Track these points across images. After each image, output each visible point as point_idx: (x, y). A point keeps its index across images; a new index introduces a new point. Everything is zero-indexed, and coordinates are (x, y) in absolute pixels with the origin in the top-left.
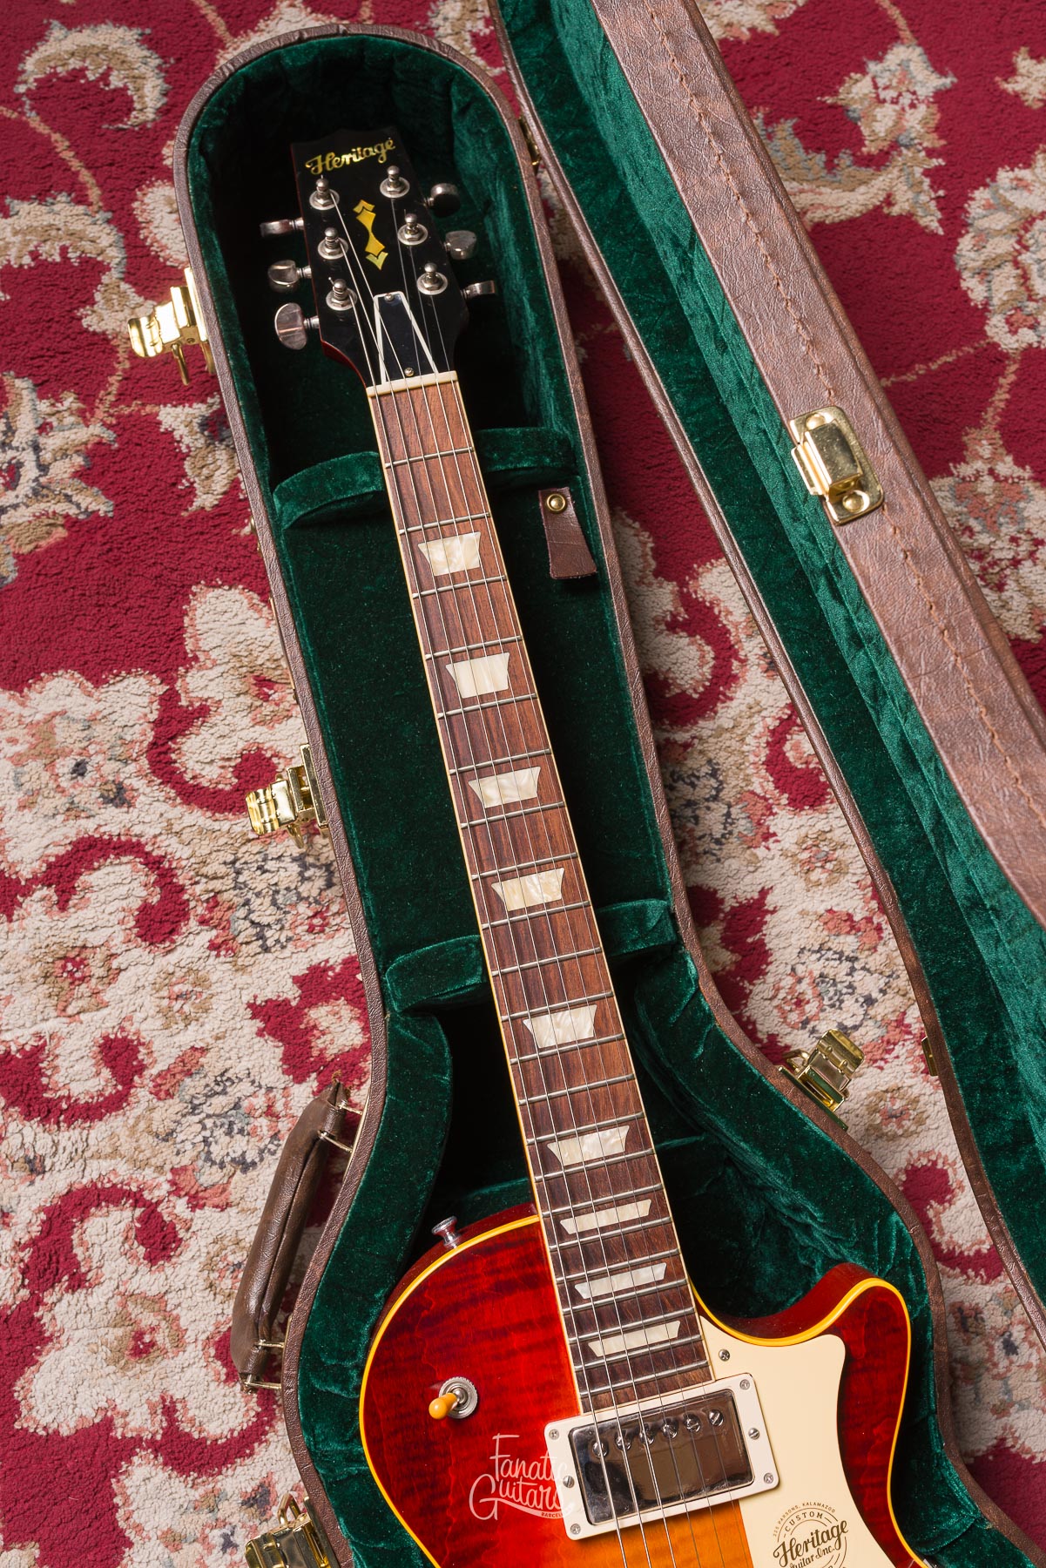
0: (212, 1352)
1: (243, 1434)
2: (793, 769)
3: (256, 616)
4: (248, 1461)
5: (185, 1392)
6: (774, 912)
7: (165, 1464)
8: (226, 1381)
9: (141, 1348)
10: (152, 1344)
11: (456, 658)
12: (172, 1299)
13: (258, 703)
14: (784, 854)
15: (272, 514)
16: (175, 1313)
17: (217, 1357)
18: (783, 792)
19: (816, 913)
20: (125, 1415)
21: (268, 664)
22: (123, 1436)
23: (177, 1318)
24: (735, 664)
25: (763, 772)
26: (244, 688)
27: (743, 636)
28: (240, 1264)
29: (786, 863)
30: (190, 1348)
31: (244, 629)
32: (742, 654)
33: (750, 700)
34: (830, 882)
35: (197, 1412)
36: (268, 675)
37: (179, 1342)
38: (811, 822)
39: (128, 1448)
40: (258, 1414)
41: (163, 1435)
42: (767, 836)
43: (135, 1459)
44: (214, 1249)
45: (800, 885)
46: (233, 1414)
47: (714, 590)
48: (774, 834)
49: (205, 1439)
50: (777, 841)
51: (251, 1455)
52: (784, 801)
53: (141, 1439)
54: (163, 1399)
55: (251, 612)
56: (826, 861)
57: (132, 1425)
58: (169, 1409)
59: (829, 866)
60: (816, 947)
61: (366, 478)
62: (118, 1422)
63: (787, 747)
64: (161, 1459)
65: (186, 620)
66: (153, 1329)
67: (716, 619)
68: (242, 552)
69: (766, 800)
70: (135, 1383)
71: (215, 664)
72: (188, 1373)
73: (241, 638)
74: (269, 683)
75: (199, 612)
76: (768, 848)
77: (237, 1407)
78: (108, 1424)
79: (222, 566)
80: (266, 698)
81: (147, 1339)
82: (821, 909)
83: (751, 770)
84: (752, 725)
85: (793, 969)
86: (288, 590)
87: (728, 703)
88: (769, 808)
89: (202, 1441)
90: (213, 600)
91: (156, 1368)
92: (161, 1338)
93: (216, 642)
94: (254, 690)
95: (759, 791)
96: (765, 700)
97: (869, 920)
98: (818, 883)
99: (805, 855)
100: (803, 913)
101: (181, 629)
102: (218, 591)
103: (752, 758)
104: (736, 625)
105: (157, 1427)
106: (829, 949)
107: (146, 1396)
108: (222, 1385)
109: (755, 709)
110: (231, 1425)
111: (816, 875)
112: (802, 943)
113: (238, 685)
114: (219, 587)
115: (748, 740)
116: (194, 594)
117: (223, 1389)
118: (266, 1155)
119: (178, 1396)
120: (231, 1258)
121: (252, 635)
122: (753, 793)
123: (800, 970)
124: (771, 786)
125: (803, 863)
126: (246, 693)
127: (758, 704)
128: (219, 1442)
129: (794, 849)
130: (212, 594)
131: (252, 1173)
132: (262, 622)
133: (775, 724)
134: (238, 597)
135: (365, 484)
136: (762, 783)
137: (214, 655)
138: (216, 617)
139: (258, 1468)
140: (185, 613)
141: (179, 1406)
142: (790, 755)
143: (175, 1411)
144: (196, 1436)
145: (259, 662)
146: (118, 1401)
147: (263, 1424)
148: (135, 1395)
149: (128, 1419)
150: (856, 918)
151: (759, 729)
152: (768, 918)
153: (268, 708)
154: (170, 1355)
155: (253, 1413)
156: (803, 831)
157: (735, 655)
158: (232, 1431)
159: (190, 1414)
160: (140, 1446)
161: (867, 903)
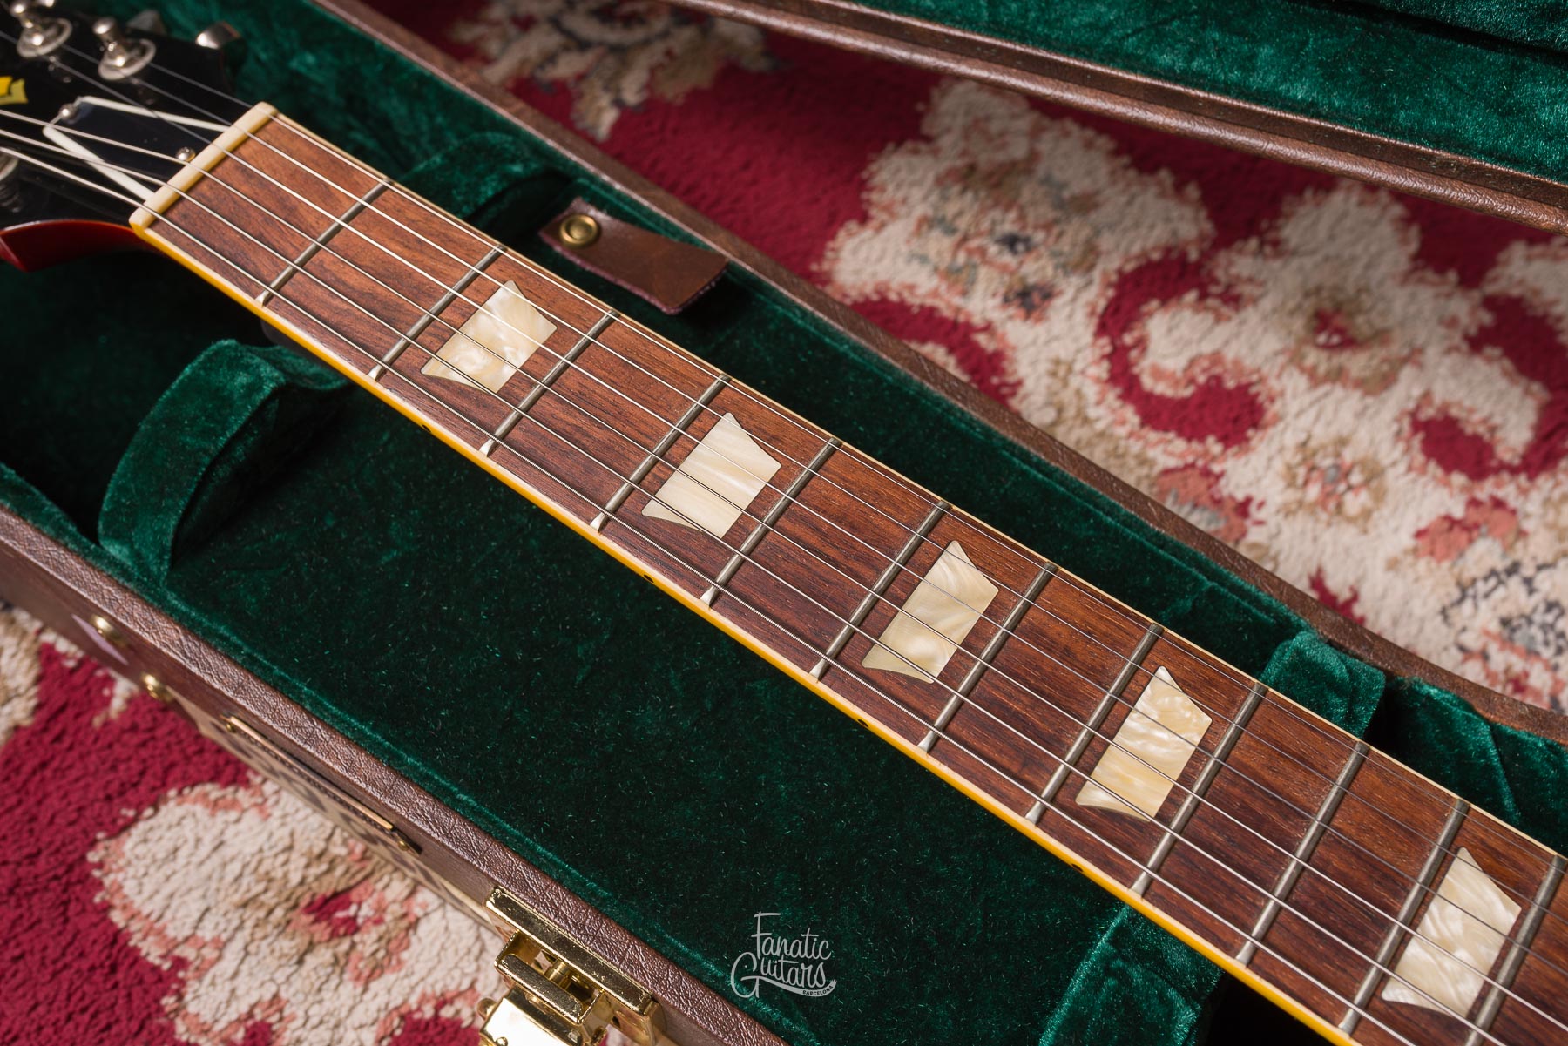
2: (1183, 403)
3: (233, 815)
6: (1355, 598)
11: (651, 483)
13: (345, 945)
14: (1288, 512)
15: (120, 574)
18: (1202, 439)
19: (1406, 552)
21: (314, 871)
24: (982, 339)
25: (1153, 436)
26: (301, 941)
27: (957, 301)
29: (1301, 522)
31: (227, 852)
32: (977, 320)
33: (1044, 367)
34: (1379, 496)
36: (326, 888)
38: (1275, 446)
42: (1243, 508)
45: (1348, 534)
47: (865, 277)
48: (1248, 501)
50: (1261, 505)
52: (1215, 448)
55: (221, 817)
56: (1347, 474)
59: (1356, 478)
60: (1456, 594)
61: (242, 379)
63: (1147, 382)
65: (117, 917)
67: (902, 307)
68: (136, 740)
69: (1193, 465)
71: (221, 946)
73: (235, 868)
74: (339, 898)
75: (130, 887)
76: (1260, 523)
79: (115, 786)
80: (352, 926)
82: (1406, 540)
83: (1135, 447)
84: (1078, 393)
85: (1462, 649)
86: (250, 666)
87: (1022, 391)
88: (1206, 473)
90: (141, 850)
93: (195, 909)
94: (322, 930)
95: (1172, 463)
96: (1063, 350)
97: (1474, 503)
98: (1366, 514)
99: (1314, 492)
100: (1393, 565)
101: (117, 938)
102: (141, 827)
103: (1121, 431)
104: (935, 293)
106: (1474, 581)
109: (1060, 370)
111: (1354, 503)
112: (1435, 604)
113: (287, 945)
114: (134, 821)
115: (1092, 413)
116: (100, 865)
121: (250, 849)
122: (1167, 472)
123: (1471, 640)
124: (1180, 445)
125: (1322, 502)
126: (311, 947)
127: (1057, 362)
129: (1292, 495)
130: (130, 843)
132: (251, 818)
133: (1103, 370)
134: (180, 811)
135: (252, 389)
136: (1168, 451)
137: (207, 933)
138: (167, 870)
140: (107, 907)
142: (1161, 389)
145: (295, 878)
150: (1458, 512)
151: (1091, 391)
152: (1358, 610)
153: (367, 941)
156: (1278, 465)
157: (969, 328)
161: (1447, 484)
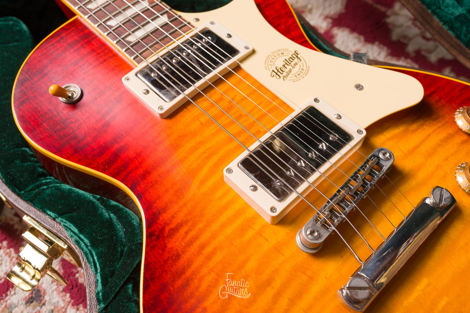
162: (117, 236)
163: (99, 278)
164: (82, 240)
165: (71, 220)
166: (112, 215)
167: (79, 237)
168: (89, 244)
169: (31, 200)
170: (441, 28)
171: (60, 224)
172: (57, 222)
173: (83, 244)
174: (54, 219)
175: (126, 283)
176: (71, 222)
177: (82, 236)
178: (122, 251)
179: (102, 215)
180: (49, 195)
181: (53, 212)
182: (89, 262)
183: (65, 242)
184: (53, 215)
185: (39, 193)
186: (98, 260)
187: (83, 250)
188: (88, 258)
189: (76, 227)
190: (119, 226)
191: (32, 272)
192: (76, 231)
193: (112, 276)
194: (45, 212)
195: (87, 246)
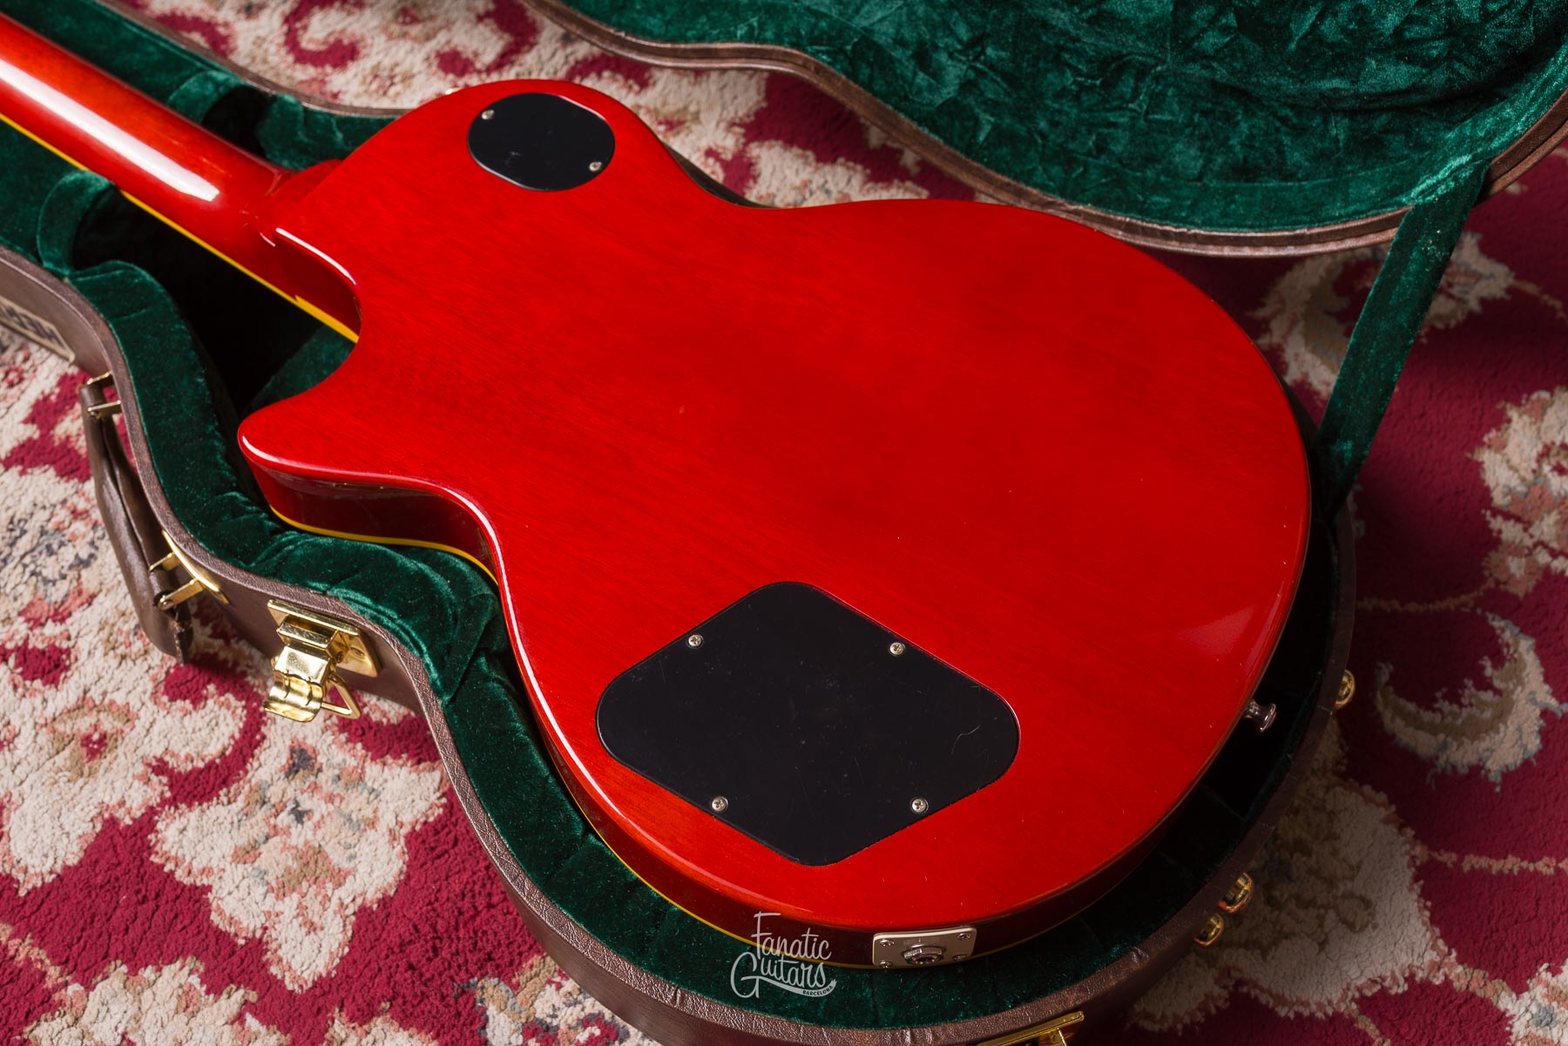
0: (165, 699)
1: (244, 732)
2: (320, 51)
4: (266, 744)
5: (164, 744)
7: (190, 806)
8: (195, 708)
9: (96, 747)
10: (104, 736)
12: (95, 694)
14: (359, 94)
16: (107, 701)
17: (173, 699)
18: (323, 67)
20: (122, 803)
22: (134, 820)
23: (112, 703)
24: (221, 30)
25: (299, 67)
27: (213, 13)
28: (137, 627)
30: (142, 714)
32: (221, 21)
33: (251, 40)
34: (409, 85)
35: (187, 750)
37: (128, 716)
38: (361, 67)
39: (147, 822)
40: (244, 707)
41: (171, 787)
42: (337, 95)
43: (160, 826)
44: (104, 635)
45: (387, 102)
46: (222, 727)
47: (167, 4)
48: (340, 91)
49: (212, 762)
50: (347, 92)
51: (264, 737)
53: (152, 808)
54: (149, 765)
56: (392, 79)
57: (135, 805)
58: (160, 768)
59: (398, 78)
62: (120, 813)
63: (305, 44)
64: (183, 806)
66: (96, 727)
67: (183, 17)
69: (317, 79)
70: (110, 775)
72: (156, 729)
76: (344, 98)
77: (222, 718)
78: (112, 823)
81: (96, 737)
83: (288, 71)
84: (266, 50)
87: (236, 51)
88: (322, 81)
89: (211, 766)
91: (120, 751)
92: (108, 724)
95: (305, 78)
96: (263, 32)
99: (375, 85)
103: (282, 65)
104: (202, 11)
105: (159, 789)
107: (130, 775)
108: (194, 713)
109: (260, 42)
110: (227, 734)
111: (394, 89)
115: (270, 59)
117: (196, 716)
118: (98, 543)
119: (159, 752)
120: (126, 628)
122: (303, 82)
124: (311, 70)
125: (378, 89)
127: (259, 37)
128: (227, 753)
129: (364, 87)
131: (95, 564)
133: (281, 38)
136: (304, 72)
139: (279, 740)
141: (167, 758)
142: (310, 47)
143: (166, 764)
144: (201, 765)
146: (106, 799)
147: (255, 710)
148: (118, 784)
149: (128, 805)
151: (273, 49)
154: (127, 730)
155: (239, 711)
156: (359, 76)
158: (233, 737)
159: (183, 755)
160: (156, 813)
162: (440, 594)
163: (428, 660)
164: (384, 614)
165: (356, 587)
166: (420, 565)
167: (377, 611)
168: (396, 617)
169: (275, 574)
170: (918, 132)
171: (337, 598)
172: (330, 597)
173: (385, 620)
174: (324, 594)
175: (476, 656)
176: (356, 590)
177: (381, 608)
178: (455, 614)
179: (404, 568)
180: (303, 558)
181: (320, 582)
182: (406, 644)
183: (352, 625)
184: (321, 586)
185: (285, 558)
186: (419, 636)
187: (388, 628)
188: (400, 638)
189: (367, 595)
190: (437, 578)
191: (306, 690)
192: (368, 601)
193: (449, 653)
194: (305, 586)
195: (393, 620)
